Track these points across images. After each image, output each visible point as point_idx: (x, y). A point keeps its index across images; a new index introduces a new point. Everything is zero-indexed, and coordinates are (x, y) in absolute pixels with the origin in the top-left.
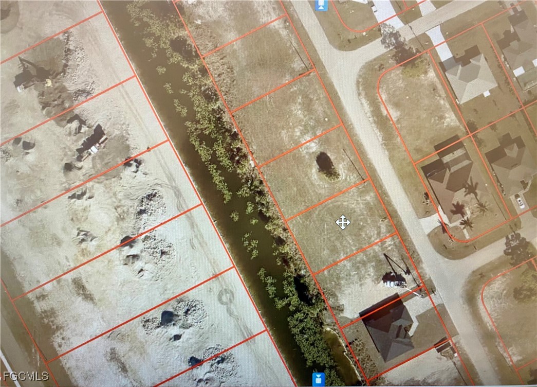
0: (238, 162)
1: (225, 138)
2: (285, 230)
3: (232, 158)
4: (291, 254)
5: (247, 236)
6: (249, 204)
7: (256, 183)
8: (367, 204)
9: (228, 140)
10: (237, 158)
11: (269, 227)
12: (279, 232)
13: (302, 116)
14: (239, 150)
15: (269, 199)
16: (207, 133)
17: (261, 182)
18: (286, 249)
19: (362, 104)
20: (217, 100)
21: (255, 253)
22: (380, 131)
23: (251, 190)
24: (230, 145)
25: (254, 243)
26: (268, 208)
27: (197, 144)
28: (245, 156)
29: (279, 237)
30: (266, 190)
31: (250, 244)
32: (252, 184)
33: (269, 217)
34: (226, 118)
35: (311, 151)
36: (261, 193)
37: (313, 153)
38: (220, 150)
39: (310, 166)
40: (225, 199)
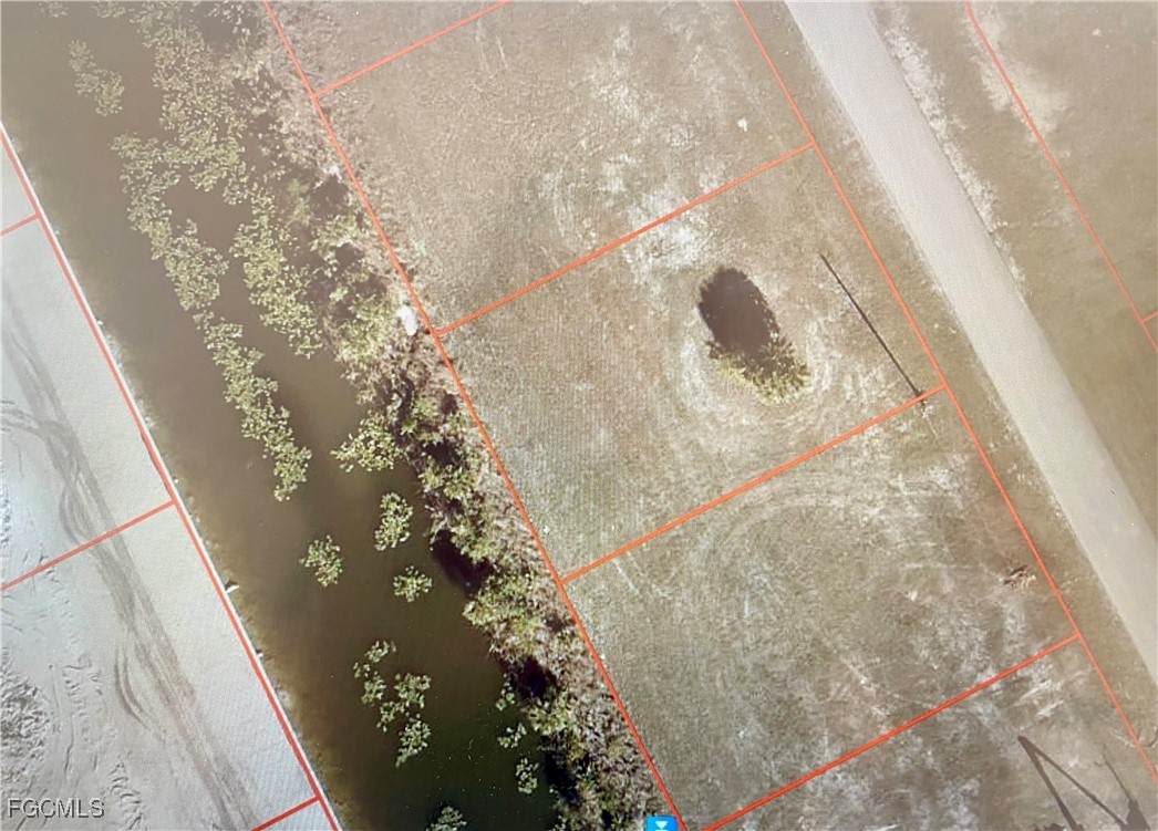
0: (343, 313)
1: (284, 204)
2: (556, 625)
3: (315, 294)
4: (587, 740)
5: (377, 654)
6: (391, 502)
7: (428, 407)
8: (937, 506)
9: (301, 213)
10: (338, 295)
11: (483, 612)
12: (530, 639)
13: (634, 112)
14: (348, 256)
15: (485, 478)
16: (209, 183)
17: (449, 405)
18: (561, 718)
19: (898, 60)
20: (257, 42)
21: (416, 736)
22: (982, 179)
23: (400, 441)
24: (307, 234)
25: (413, 689)
26: (477, 524)
27: (158, 232)
28: (375, 288)
29: (531, 662)
30: (471, 436)
31: (391, 695)
32: (404, 412)
33: (485, 567)
34: (295, 118)
35: (675, 262)
36: (447, 454)
37: (685, 271)
38: (264, 261)
39: (672, 330)
40: (278, 481)
